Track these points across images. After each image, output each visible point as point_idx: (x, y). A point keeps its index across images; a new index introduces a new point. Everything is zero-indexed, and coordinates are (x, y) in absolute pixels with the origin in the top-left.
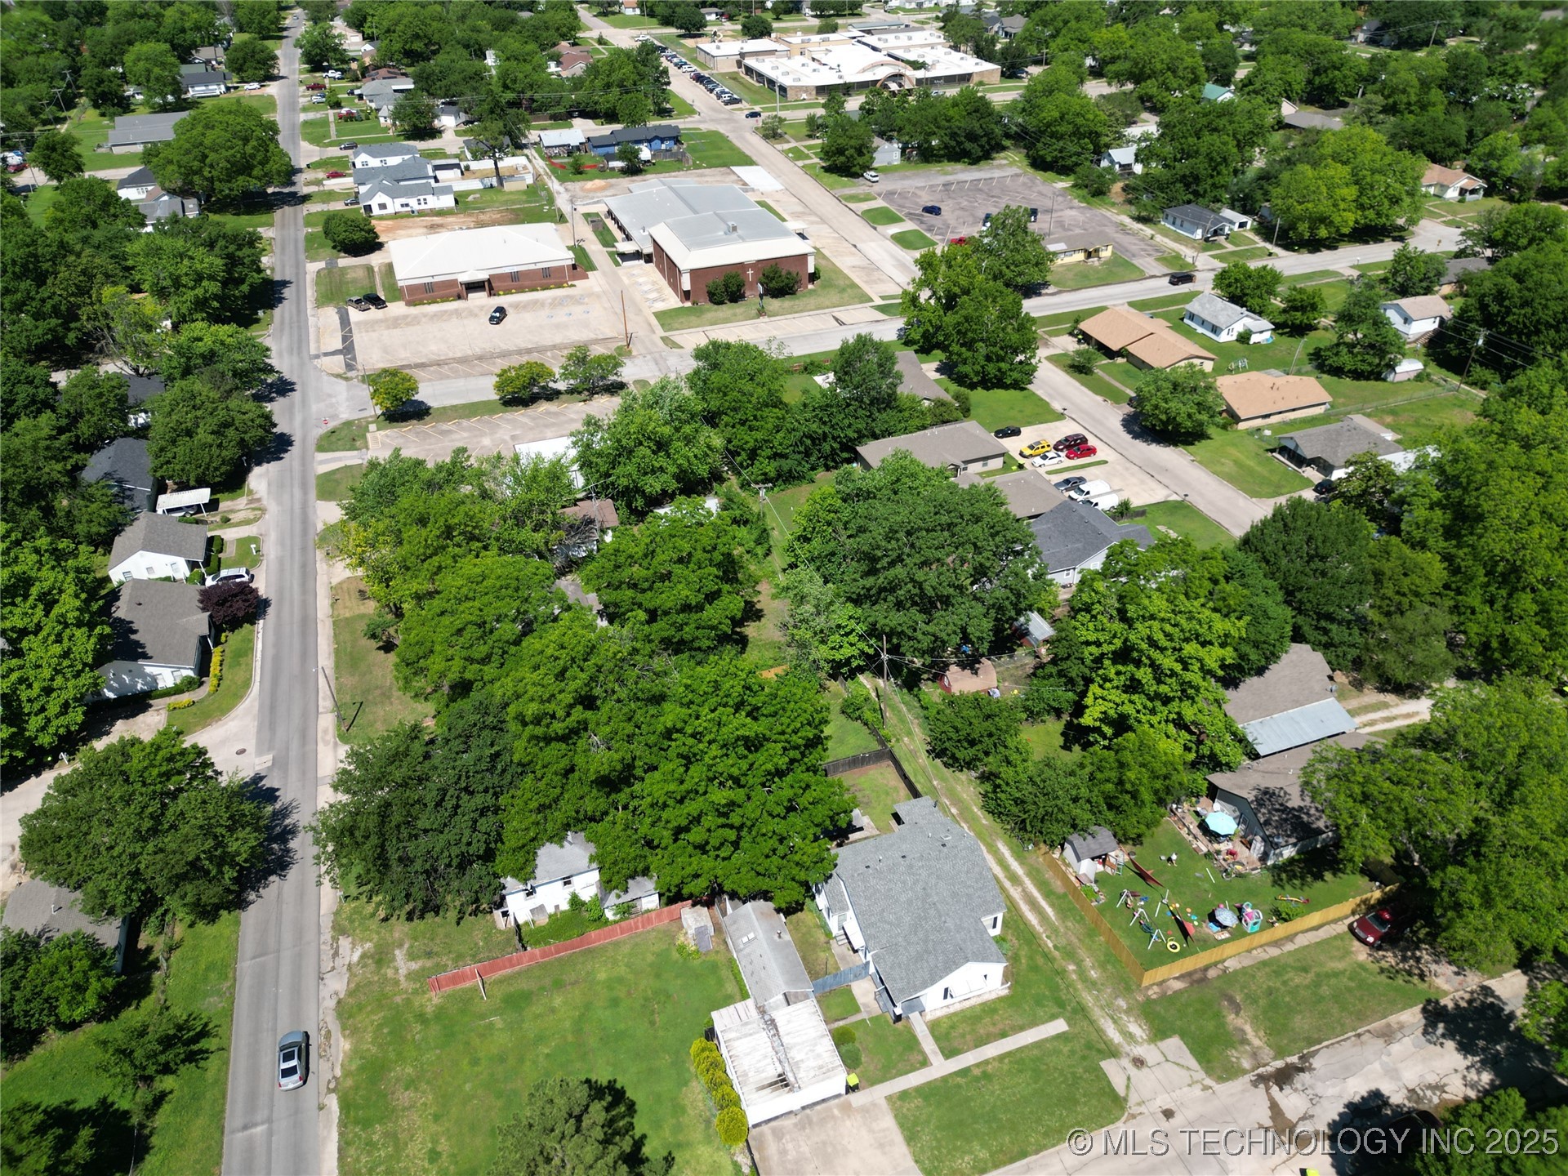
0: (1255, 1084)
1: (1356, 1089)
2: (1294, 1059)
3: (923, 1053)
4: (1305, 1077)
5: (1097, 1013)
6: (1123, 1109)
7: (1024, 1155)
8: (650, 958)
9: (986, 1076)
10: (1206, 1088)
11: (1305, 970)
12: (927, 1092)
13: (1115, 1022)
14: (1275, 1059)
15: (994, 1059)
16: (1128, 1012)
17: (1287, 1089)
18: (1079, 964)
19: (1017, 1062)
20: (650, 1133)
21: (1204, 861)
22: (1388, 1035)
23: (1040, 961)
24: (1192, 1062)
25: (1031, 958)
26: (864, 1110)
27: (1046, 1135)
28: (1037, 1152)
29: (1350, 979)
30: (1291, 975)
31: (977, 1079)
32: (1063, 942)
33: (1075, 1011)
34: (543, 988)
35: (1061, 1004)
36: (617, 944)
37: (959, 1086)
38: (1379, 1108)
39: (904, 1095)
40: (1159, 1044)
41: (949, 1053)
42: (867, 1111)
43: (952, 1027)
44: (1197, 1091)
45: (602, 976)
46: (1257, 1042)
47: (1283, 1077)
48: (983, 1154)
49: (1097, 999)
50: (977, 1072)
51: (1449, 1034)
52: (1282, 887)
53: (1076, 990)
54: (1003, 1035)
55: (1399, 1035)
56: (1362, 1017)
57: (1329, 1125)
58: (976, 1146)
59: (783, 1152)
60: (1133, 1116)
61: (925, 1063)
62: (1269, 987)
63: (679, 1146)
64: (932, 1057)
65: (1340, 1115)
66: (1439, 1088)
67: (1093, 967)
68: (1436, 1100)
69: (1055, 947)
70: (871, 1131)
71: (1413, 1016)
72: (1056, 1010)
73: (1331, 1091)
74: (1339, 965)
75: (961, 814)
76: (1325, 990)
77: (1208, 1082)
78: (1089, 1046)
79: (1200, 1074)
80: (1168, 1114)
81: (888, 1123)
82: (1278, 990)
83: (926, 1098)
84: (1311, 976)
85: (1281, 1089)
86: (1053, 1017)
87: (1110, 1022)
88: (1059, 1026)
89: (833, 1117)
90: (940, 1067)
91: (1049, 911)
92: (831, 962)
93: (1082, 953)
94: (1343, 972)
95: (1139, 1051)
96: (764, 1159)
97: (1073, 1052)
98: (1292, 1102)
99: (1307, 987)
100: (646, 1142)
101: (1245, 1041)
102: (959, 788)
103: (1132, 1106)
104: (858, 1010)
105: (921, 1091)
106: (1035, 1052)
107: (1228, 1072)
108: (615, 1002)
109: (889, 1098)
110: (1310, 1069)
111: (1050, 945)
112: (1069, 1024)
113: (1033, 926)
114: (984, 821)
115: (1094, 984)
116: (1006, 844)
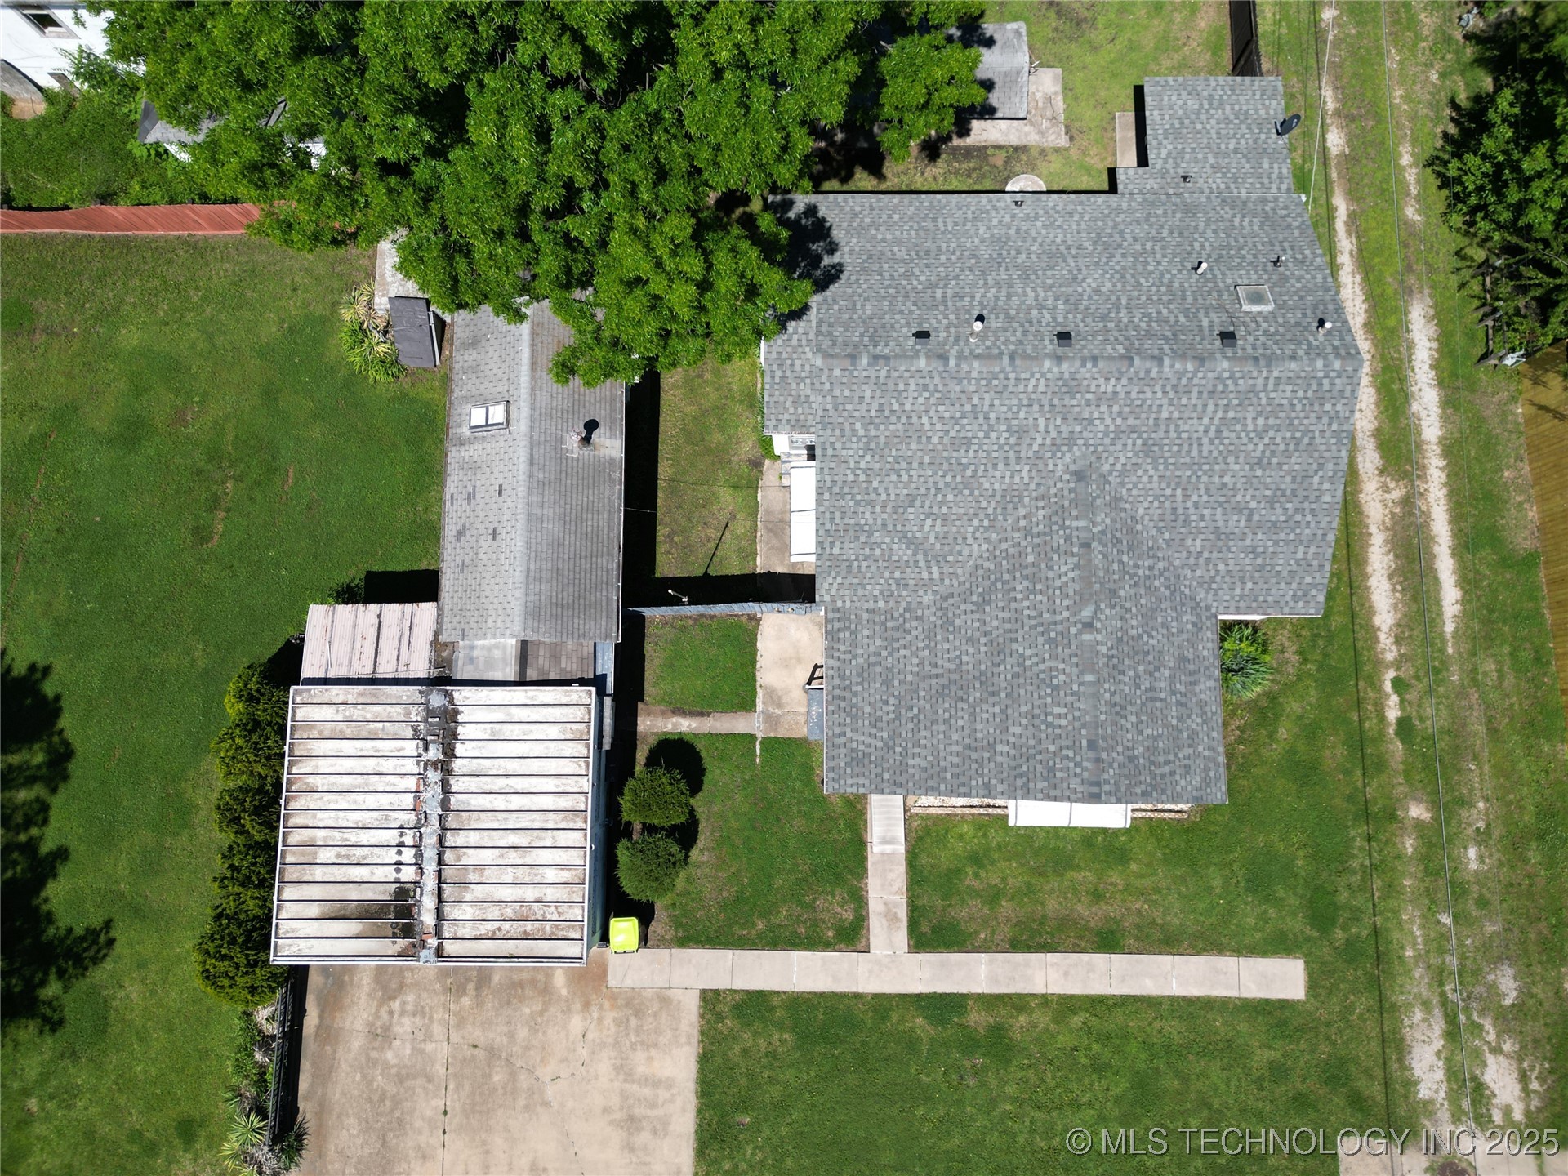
3: (859, 900)
5: (1416, 983)
9: (998, 1043)
13: (1452, 1033)
15: (1045, 1000)
16: (1509, 1019)
18: (1448, 808)
19: (1105, 1038)
20: (78, 849)
23: (1334, 753)
25: (1311, 732)
26: (633, 1004)
31: (969, 1043)
32: (1433, 718)
33: (1351, 952)
35: (1322, 914)
37: (911, 1043)
39: (753, 1006)
41: (929, 931)
42: (639, 1013)
43: (976, 859)
49: (1439, 942)
50: (977, 1019)
53: (1391, 889)
54: (1108, 941)
59: (381, 1035)
61: (852, 934)
63: (137, 912)
64: (876, 927)
67: (1482, 838)
69: (1405, 727)
70: (623, 1070)
72: (1297, 924)
75: (1350, 160)
78: (1336, 1074)
81: (675, 1068)
83: (805, 1040)
86: (1277, 945)
87: (1438, 1026)
88: (1283, 978)
89: (546, 990)
90: (887, 965)
91: (1450, 596)
93: (1477, 776)
96: (328, 1034)
97: (1278, 1071)
100: (63, 871)
102: (1393, 59)
104: (745, 703)
105: (801, 1005)
106: (1173, 1029)
108: (133, 433)
109: (710, 999)
111: (1393, 714)
112: (1312, 985)
113: (1372, 631)
114: (1411, 212)
115: (1459, 890)
116: (1441, 317)
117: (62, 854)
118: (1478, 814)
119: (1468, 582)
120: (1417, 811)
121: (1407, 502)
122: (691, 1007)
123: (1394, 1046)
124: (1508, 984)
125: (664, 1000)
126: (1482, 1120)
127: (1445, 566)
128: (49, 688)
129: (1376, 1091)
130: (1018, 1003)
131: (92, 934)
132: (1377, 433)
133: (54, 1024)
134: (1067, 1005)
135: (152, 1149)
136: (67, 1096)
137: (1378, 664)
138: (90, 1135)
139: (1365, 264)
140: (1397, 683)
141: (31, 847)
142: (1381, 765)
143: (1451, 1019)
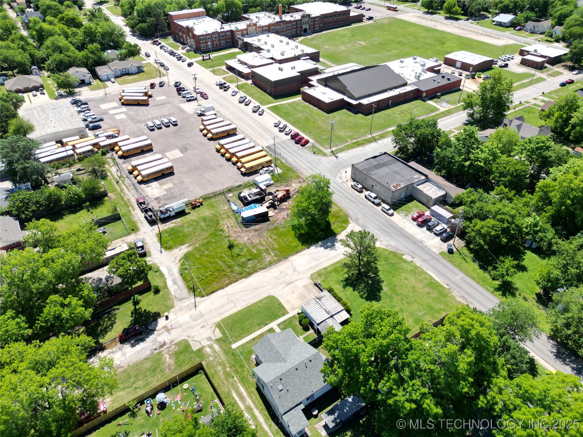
2: (156, 352)
4: (154, 347)
5: (221, 353)
6: (217, 324)
9: (259, 325)
10: (189, 336)
14: (163, 351)
15: (257, 331)
16: (210, 355)
17: (162, 342)
18: (225, 371)
19: (249, 331)
25: (243, 371)
28: (244, 308)
32: (231, 380)
33: (229, 352)
35: (233, 354)
40: (201, 346)
41: (271, 329)
44: (192, 335)
47: (162, 345)
48: (259, 305)
49: (220, 358)
50: (262, 326)
53: (227, 360)
54: (253, 339)
56: (124, 372)
57: (153, 334)
60: (214, 323)
61: (279, 325)
62: (153, 377)
63: (344, 291)
64: (277, 327)
69: (233, 377)
70: (292, 304)
72: (235, 352)
74: (121, 393)
77: (187, 338)
78: (225, 341)
79: (189, 340)
83: (277, 315)
84: (134, 386)
86: (236, 349)
88: (234, 346)
90: (274, 325)
91: (234, 395)
101: (170, 355)
103: (214, 326)
105: (279, 317)
107: (179, 343)
109: (288, 313)
112: (231, 347)
113: (242, 386)
117: (354, 291)
118: (221, 373)
120: (228, 369)
123: (221, 346)
124: (211, 358)
125: (293, 310)
126: (209, 346)
127: (237, 398)
128: (369, 301)
129: (220, 342)
131: (345, 288)
132: (253, 410)
133: (342, 281)
137: (239, 382)
140: (236, 381)
141: (357, 290)
142: (234, 372)
143: (216, 352)
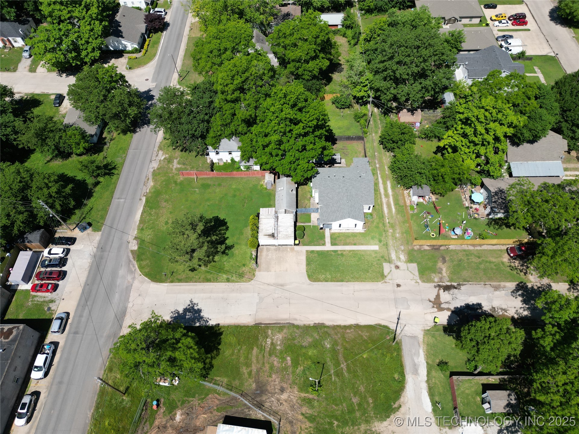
0: (435, 287)
1: (473, 300)
2: (455, 284)
3: (325, 241)
4: (455, 291)
6: (383, 279)
7: (342, 281)
8: (251, 186)
9: (342, 255)
10: (417, 282)
11: (479, 257)
12: (320, 253)
13: (396, 252)
14: (448, 282)
15: (347, 250)
17: (446, 292)
19: (355, 254)
20: (230, 237)
21: (465, 209)
22: (497, 288)
23: (381, 225)
24: (417, 273)
26: (298, 252)
27: (353, 278)
28: (347, 282)
29: (495, 266)
30: (472, 257)
31: (338, 255)
32: (392, 222)
34: (214, 185)
36: (242, 178)
37: (332, 255)
38: (477, 309)
39: (312, 252)
40: (408, 264)
41: (333, 244)
43: (338, 237)
44: (413, 282)
45: (234, 187)
46: (445, 274)
47: (447, 288)
48: (329, 277)
50: (339, 253)
51: (522, 295)
52: (490, 227)
54: (355, 244)
55: (502, 289)
56: (490, 279)
57: (455, 308)
58: (328, 273)
59: (267, 255)
60: (386, 282)
61: (324, 244)
62: (461, 259)
63: (237, 243)
64: (327, 244)
65: (461, 306)
66: (505, 310)
67: (398, 233)
68: (501, 313)
69: (389, 223)
71: (512, 285)
73: (462, 298)
74: (493, 260)
75: (379, 167)
76: (482, 266)
77: (419, 281)
79: (418, 278)
80: (398, 286)
81: (303, 258)
82: (464, 261)
83: (319, 255)
84: (480, 260)
85: (444, 291)
86: (375, 244)
87: (394, 252)
88: (376, 248)
89: (287, 250)
90: (328, 247)
91: (394, 210)
92: (308, 204)
93: (397, 227)
94: (493, 263)
95: (399, 264)
96: (260, 255)
97: (376, 257)
98: (445, 296)
99: (476, 263)
101: (440, 273)
102: (384, 158)
103: (387, 280)
104: (310, 222)
105: (318, 252)
106: (363, 253)
107: (429, 280)
108: (235, 196)
109: (307, 251)
110: (459, 289)
111: (387, 221)
112: (379, 248)
113: (385, 213)
114: (387, 172)
115: (396, 238)
116: (391, 182)
117: (228, 238)
118: (398, 231)
119: (396, 208)
120: (391, 231)
121: (388, 201)
122: (305, 252)
123: (389, 254)
124: (402, 248)
125: (301, 251)
126: (400, 261)
127: (393, 207)
128: (226, 221)
129: (387, 259)
130: (344, 251)
131: (232, 246)
132: (384, 194)
133: (227, 255)
134: (350, 251)
135: (240, 267)
136: (229, 262)
137: (385, 216)
138: (232, 266)
139: (382, 177)
140: (388, 218)
141: (224, 237)
142: (386, 226)
143: (396, 251)
